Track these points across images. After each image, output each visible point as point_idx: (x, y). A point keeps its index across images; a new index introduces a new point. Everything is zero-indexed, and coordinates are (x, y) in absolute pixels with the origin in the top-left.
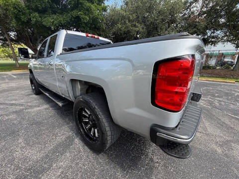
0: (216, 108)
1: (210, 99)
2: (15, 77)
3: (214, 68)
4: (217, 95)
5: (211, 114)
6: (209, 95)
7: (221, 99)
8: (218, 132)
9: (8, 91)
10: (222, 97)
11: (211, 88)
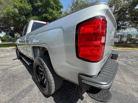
0: (129, 65)
1: (126, 60)
2: (10, 50)
3: (126, 42)
4: (129, 57)
5: (127, 69)
6: (124, 57)
7: (132, 60)
8: (133, 81)
9: (3, 57)
10: (133, 59)
11: (125, 54)
